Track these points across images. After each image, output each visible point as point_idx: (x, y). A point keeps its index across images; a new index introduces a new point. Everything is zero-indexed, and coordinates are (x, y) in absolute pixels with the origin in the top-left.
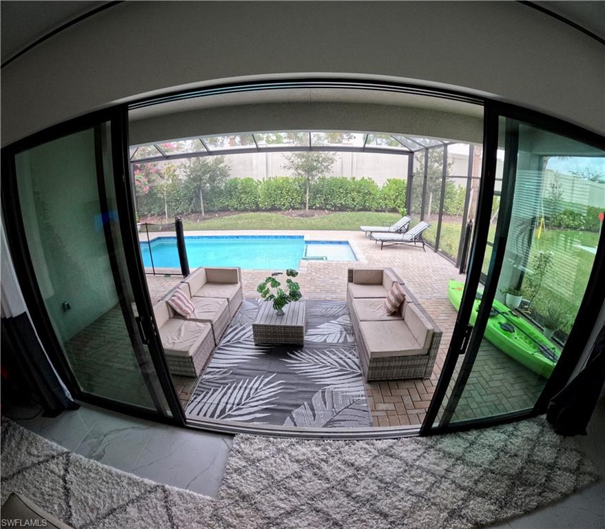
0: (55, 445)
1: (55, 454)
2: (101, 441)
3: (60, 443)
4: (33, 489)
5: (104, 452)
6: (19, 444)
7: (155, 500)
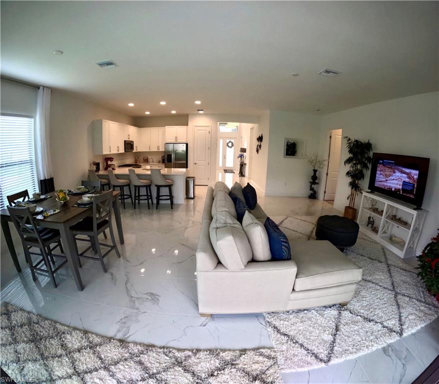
0: (414, 331)
1: (404, 327)
2: (400, 359)
3: (413, 334)
4: (381, 307)
5: (388, 356)
6: (421, 311)
7: (322, 351)
